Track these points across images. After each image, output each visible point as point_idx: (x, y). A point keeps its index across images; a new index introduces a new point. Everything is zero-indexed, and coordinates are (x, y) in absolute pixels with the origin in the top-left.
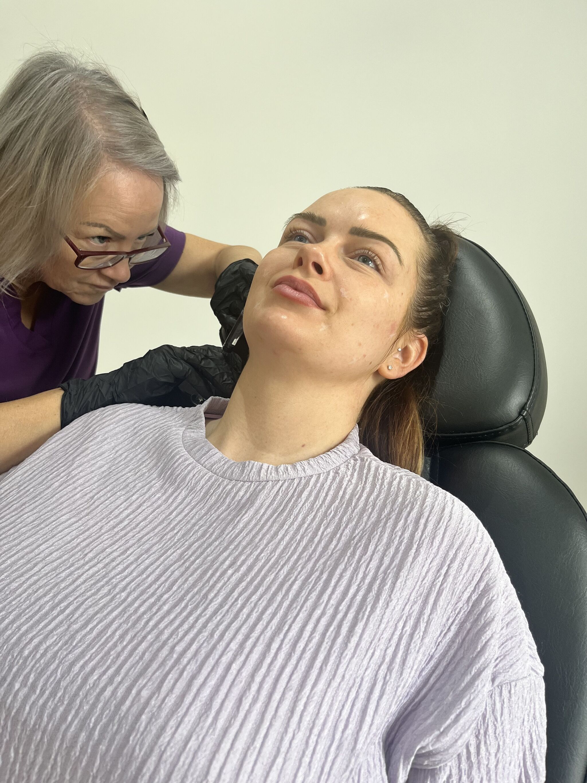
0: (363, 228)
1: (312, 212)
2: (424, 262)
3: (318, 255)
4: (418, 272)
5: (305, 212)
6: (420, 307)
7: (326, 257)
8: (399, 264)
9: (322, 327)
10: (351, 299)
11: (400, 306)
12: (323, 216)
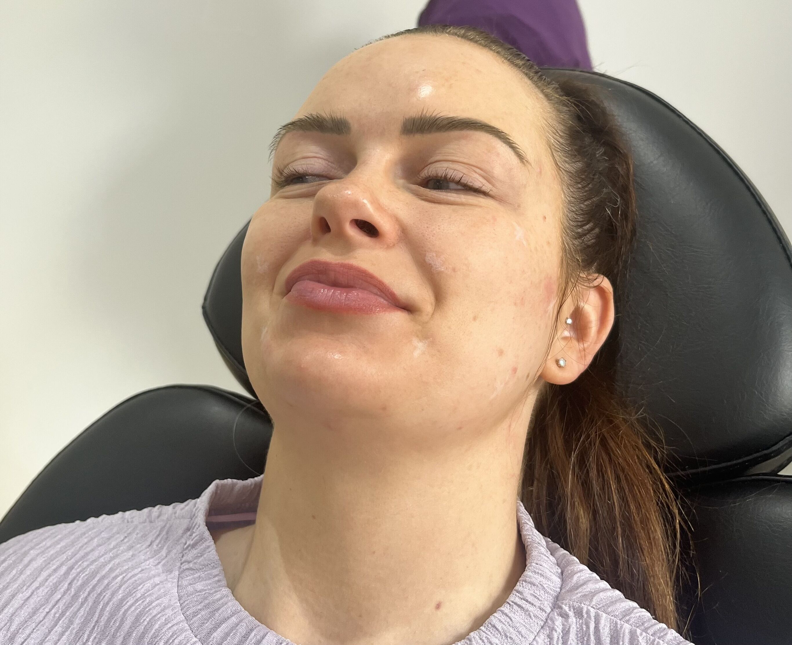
0: (428, 115)
1: (314, 113)
2: (561, 140)
3: (356, 205)
4: (557, 164)
5: (302, 117)
6: (581, 226)
7: (375, 202)
8: (520, 164)
9: (415, 348)
10: (454, 270)
11: (548, 243)
12: (338, 115)
